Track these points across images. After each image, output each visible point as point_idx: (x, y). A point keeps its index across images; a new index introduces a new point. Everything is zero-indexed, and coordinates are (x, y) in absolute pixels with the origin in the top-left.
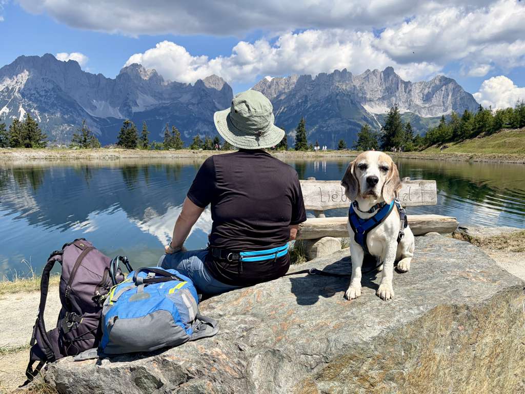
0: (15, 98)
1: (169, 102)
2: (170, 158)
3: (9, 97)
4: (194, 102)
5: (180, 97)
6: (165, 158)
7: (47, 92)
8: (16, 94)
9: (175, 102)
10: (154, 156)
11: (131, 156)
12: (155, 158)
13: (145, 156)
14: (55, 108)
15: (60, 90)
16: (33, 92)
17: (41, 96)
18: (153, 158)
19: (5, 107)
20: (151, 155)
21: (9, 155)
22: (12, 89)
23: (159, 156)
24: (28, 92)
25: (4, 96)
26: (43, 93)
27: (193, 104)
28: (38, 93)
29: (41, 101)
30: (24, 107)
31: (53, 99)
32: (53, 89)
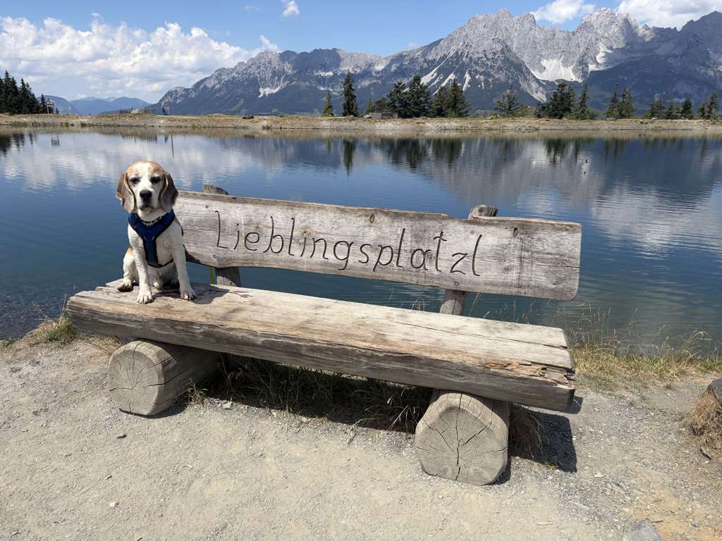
0: (463, 63)
1: (639, 55)
2: (606, 130)
3: (457, 64)
4: (677, 54)
5: (657, 48)
6: (599, 129)
7: (495, 54)
8: (464, 59)
9: (649, 54)
10: (584, 127)
11: (553, 127)
12: (585, 130)
13: (572, 127)
14: (501, 71)
15: (509, 50)
16: (480, 55)
17: (488, 59)
18: (582, 130)
19: (452, 74)
20: (580, 127)
21: (421, 125)
22: (462, 53)
23: (590, 127)
24: (476, 56)
25: (452, 62)
26: (490, 56)
27: (675, 56)
28: (485, 55)
29: (488, 64)
30: (470, 73)
31: (500, 62)
32: (502, 50)
